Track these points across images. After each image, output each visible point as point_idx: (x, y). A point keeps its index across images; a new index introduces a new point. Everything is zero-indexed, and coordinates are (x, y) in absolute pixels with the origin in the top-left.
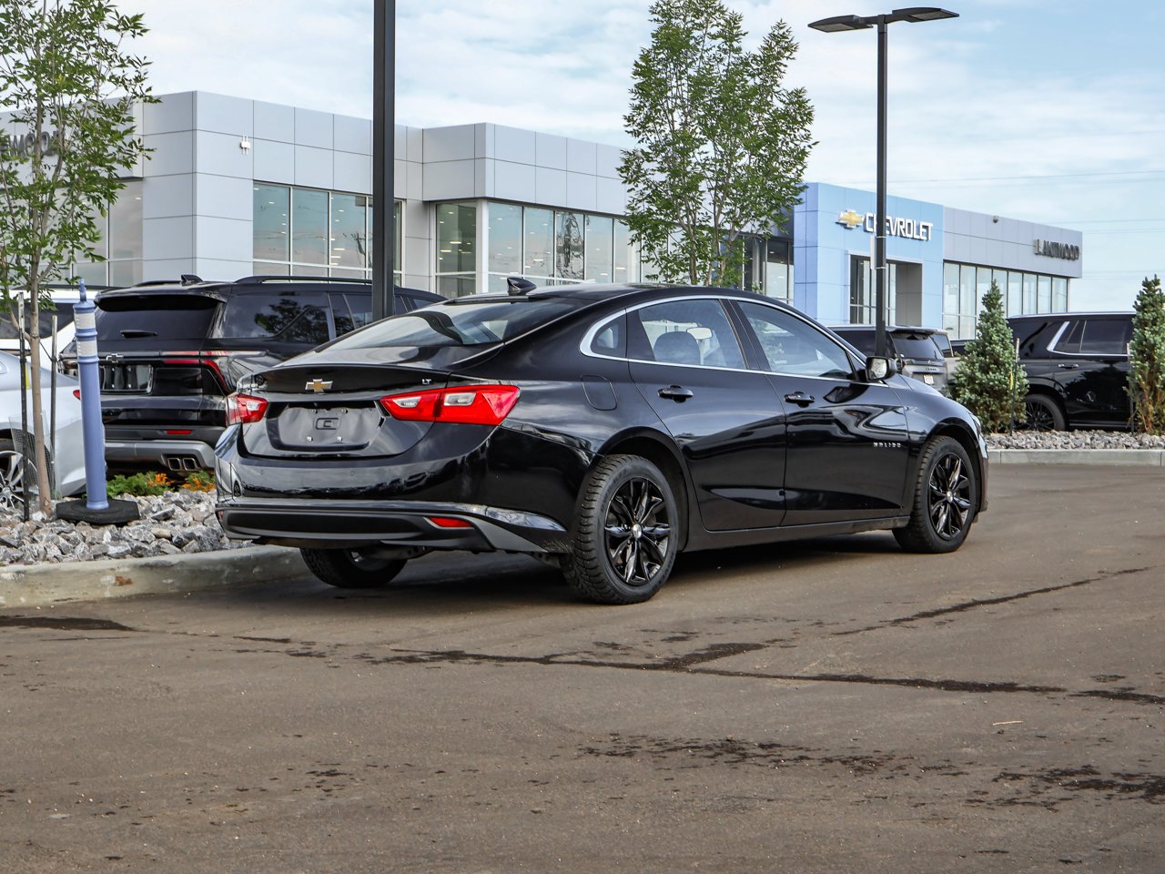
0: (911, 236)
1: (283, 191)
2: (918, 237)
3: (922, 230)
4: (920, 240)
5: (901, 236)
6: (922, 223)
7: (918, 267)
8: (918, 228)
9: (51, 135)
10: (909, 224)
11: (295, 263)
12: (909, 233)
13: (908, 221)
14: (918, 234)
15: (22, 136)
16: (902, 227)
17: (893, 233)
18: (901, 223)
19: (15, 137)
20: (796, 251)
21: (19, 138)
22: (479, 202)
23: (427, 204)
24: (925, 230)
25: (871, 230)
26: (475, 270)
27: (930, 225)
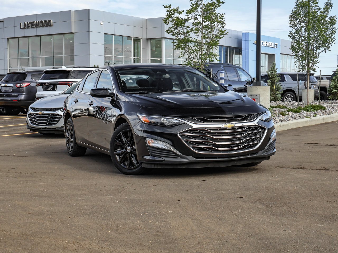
0: (272, 47)
1: (111, 36)
2: (274, 47)
3: (275, 45)
4: (274, 48)
5: (270, 47)
6: (275, 43)
7: (274, 55)
8: (274, 44)
9: (47, 21)
10: (272, 44)
11: (115, 56)
12: (272, 46)
13: (272, 43)
14: (274, 46)
15: (39, 21)
16: (270, 44)
17: (268, 46)
18: (270, 43)
19: (37, 22)
20: (243, 51)
21: (38, 22)
22: (162, 39)
23: (148, 39)
24: (276, 45)
25: (262, 45)
26: (161, 57)
27: (277, 44)
